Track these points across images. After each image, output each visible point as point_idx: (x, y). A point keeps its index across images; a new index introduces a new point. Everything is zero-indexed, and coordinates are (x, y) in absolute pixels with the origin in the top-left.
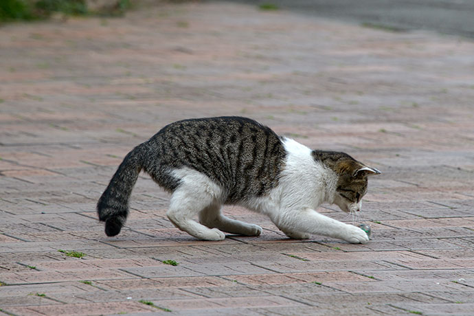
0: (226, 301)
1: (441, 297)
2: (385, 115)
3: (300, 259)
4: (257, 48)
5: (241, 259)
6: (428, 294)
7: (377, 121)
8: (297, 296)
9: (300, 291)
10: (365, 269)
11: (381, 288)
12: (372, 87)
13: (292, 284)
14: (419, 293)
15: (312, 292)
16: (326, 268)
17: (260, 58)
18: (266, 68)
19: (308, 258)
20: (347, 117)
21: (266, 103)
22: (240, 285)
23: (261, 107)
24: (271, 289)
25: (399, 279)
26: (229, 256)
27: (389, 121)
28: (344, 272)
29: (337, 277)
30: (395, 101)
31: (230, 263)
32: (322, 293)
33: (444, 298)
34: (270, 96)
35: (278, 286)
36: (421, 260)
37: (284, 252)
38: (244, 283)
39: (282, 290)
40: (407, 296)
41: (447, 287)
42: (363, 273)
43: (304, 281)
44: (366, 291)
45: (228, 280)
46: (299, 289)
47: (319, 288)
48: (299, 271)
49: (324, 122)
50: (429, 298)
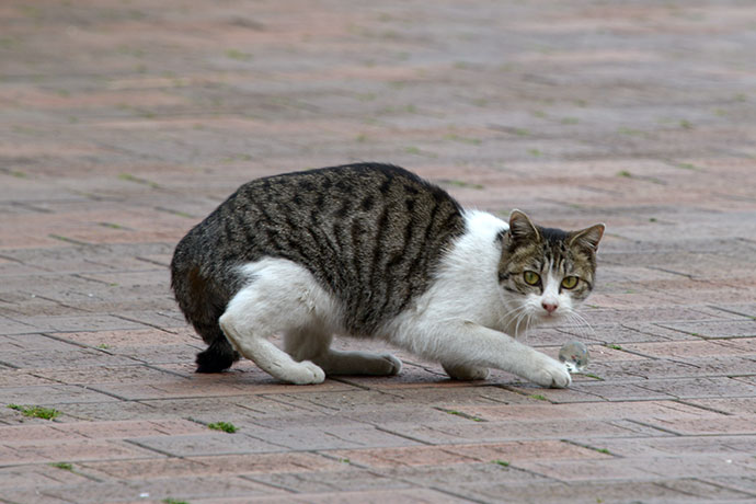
0: (329, 498)
1: (735, 487)
2: (631, 144)
3: (468, 417)
4: (385, 18)
5: (357, 419)
6: (711, 481)
7: (614, 155)
8: (463, 488)
9: (469, 479)
10: (592, 435)
11: (621, 471)
12: (606, 90)
13: (453, 465)
14: (694, 479)
15: (491, 479)
16: (518, 434)
17: (391, 37)
18: (404, 57)
19: (485, 416)
20: (557, 148)
21: (402, 123)
22: (355, 469)
23: (395, 131)
24: (413, 474)
25: (656, 453)
26: (334, 413)
27: (637, 155)
28: (552, 441)
29: (541, 450)
30: (648, 117)
31: (336, 427)
32: (510, 483)
33: (741, 489)
34: (411, 110)
35: (427, 470)
36: (698, 418)
37: (439, 405)
38: (363, 463)
39: (434, 478)
40: (670, 485)
41: (745, 468)
42: (587, 443)
43: (476, 459)
44: (594, 478)
45: (333, 459)
46: (467, 474)
47: (505, 473)
48: (466, 440)
49: (512, 159)
50: (713, 488)
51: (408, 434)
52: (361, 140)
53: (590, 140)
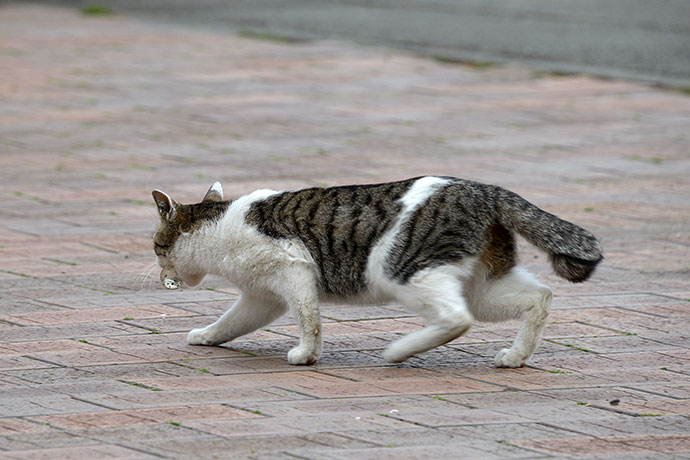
0: (34, 454)
1: (363, 438)
2: (277, 168)
3: (146, 387)
4: (78, 72)
5: (56, 390)
6: (343, 434)
8: (142, 444)
9: (147, 436)
10: (247, 400)
11: (271, 427)
12: (258, 126)
13: (135, 426)
14: (330, 433)
15: (165, 436)
16: (188, 400)
17: (83, 87)
18: (94, 103)
19: (160, 386)
20: (218, 173)
21: (92, 155)
22: (54, 430)
23: (87, 161)
24: (102, 434)
25: (299, 413)
26: (37, 386)
28: (215, 405)
29: (205, 413)
30: (290, 147)
31: (40, 397)
32: (181, 439)
33: (367, 440)
34: (99, 144)
35: (113, 430)
36: (333, 384)
37: (123, 378)
38: (60, 426)
39: (119, 436)
40: (310, 438)
41: (371, 423)
42: (243, 406)
43: (153, 421)
44: (248, 434)
45: (36, 422)
46: (145, 433)
47: (177, 431)
48: (145, 406)
49: (182, 182)
50: (344, 440)
51: (98, 402)
52: (59, 169)
53: (244, 165)
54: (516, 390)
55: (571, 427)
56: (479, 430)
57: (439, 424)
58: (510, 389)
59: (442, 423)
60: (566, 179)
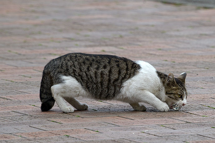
1: (135, 141)
2: (105, 42)
3: (57, 123)
4: (32, 6)
5: (24, 124)
6: (128, 139)
7: (100, 45)
9: (57, 140)
10: (93, 127)
11: (102, 137)
12: (97, 26)
13: (53, 137)
14: (123, 139)
15: (64, 140)
16: (72, 127)
17: (34, 12)
19: (62, 122)
20: (83, 44)
21: (37, 37)
22: (23, 138)
23: (35, 39)
24: (41, 140)
25: (112, 132)
26: (17, 122)
27: (107, 45)
28: (82, 129)
29: (78, 132)
30: (110, 34)
31: (18, 126)
32: (69, 141)
33: (137, 141)
34: (40, 33)
35: (45, 138)
36: (125, 121)
37: (48, 119)
38: (26, 137)
39: (47, 140)
40: (116, 141)
41: (138, 135)
42: (92, 129)
43: (59, 135)
44: (94, 139)
45: (16, 135)
46: (57, 139)
47: (68, 138)
48: (56, 129)
49: (70, 47)
50: (129, 141)
51: (39, 128)
52: (25, 42)
53: (93, 41)
54: (190, 123)
55: (209, 136)
56: (177, 137)
57: (163, 135)
58: (188, 123)
59: (164, 135)
60: (208, 46)
